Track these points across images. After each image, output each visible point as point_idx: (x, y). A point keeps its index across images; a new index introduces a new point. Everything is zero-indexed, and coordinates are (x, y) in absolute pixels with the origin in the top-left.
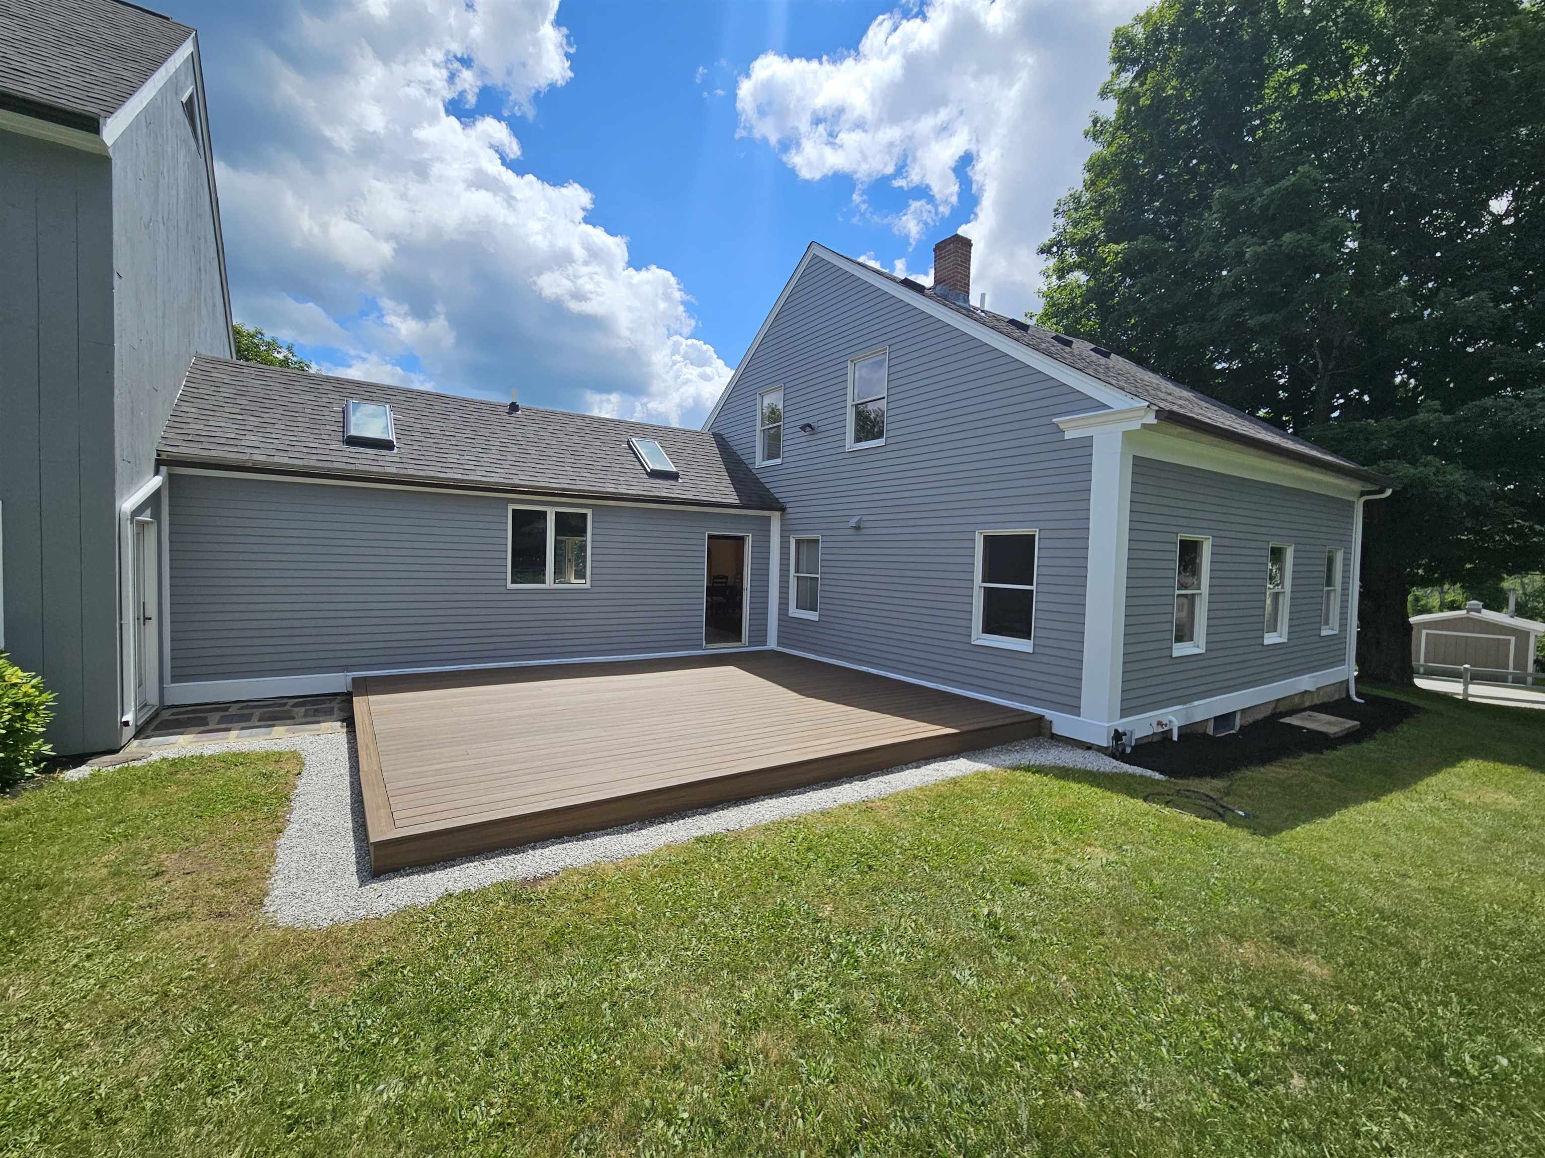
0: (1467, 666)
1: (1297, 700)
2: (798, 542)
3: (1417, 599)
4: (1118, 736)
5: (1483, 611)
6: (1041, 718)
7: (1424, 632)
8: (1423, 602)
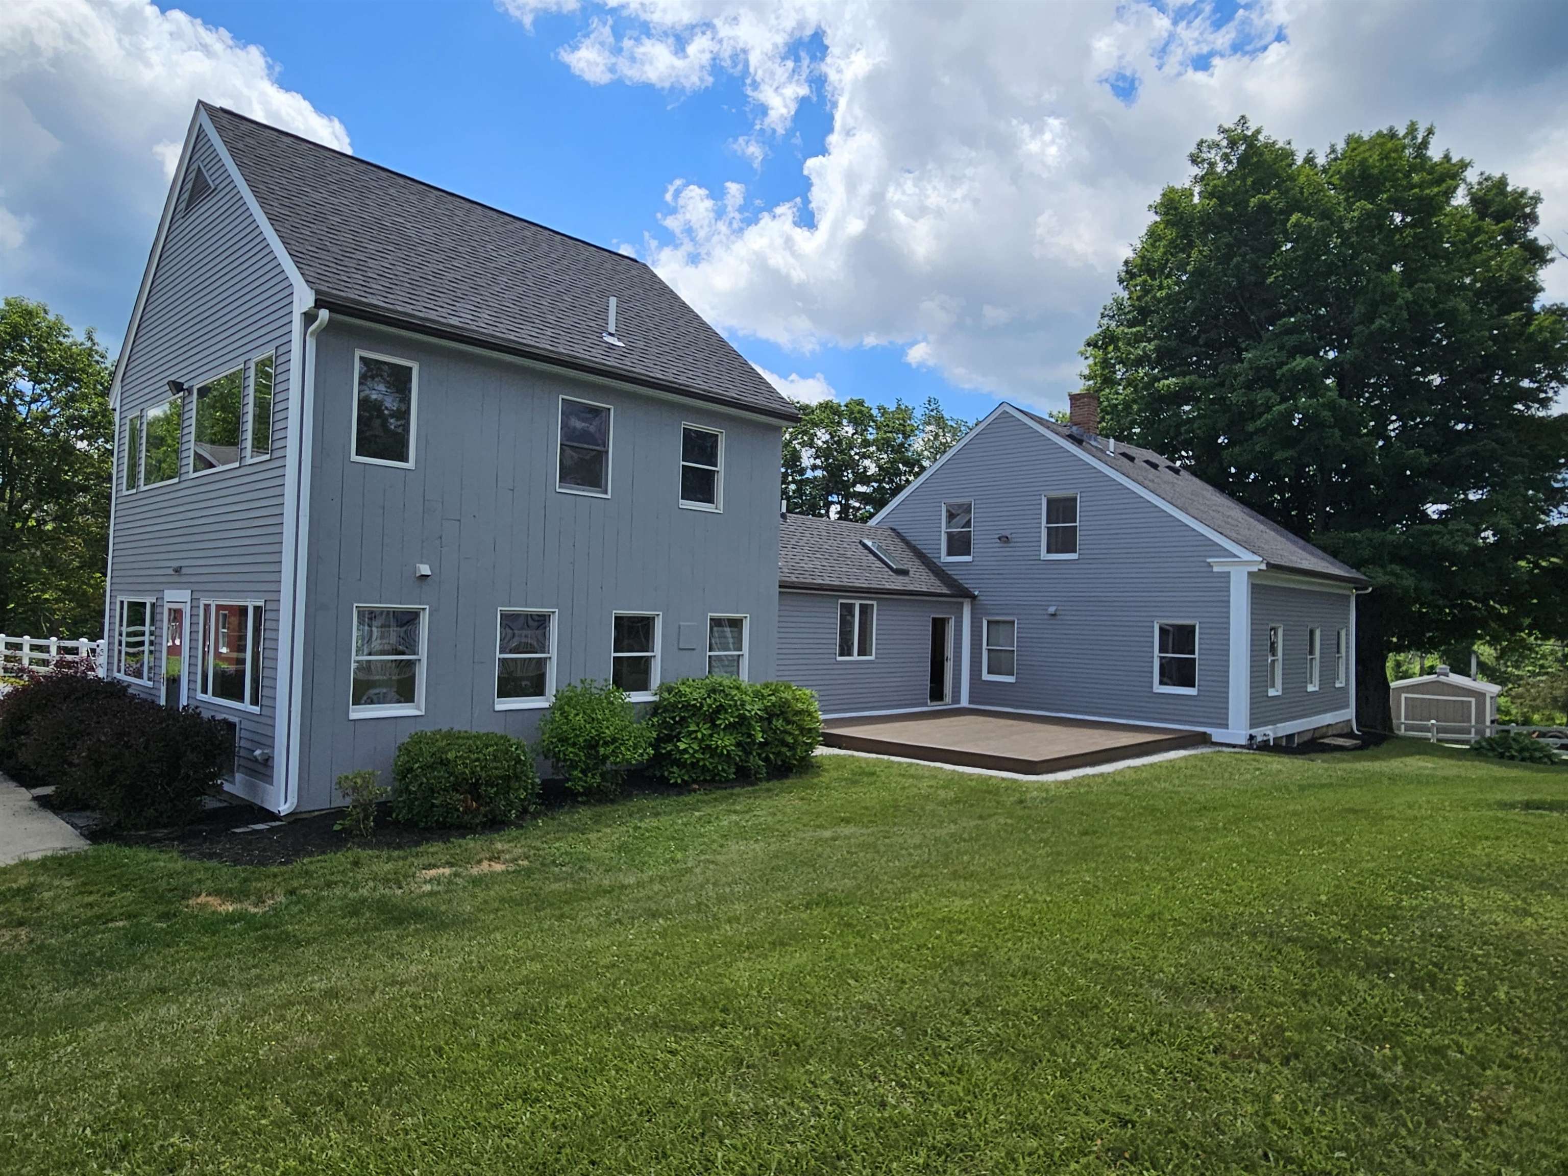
0: (1433, 721)
1: (1324, 730)
2: (989, 622)
3: (1398, 664)
4: (1252, 737)
5: (1451, 675)
6: (1205, 733)
7: (1403, 696)
8: (1404, 668)
